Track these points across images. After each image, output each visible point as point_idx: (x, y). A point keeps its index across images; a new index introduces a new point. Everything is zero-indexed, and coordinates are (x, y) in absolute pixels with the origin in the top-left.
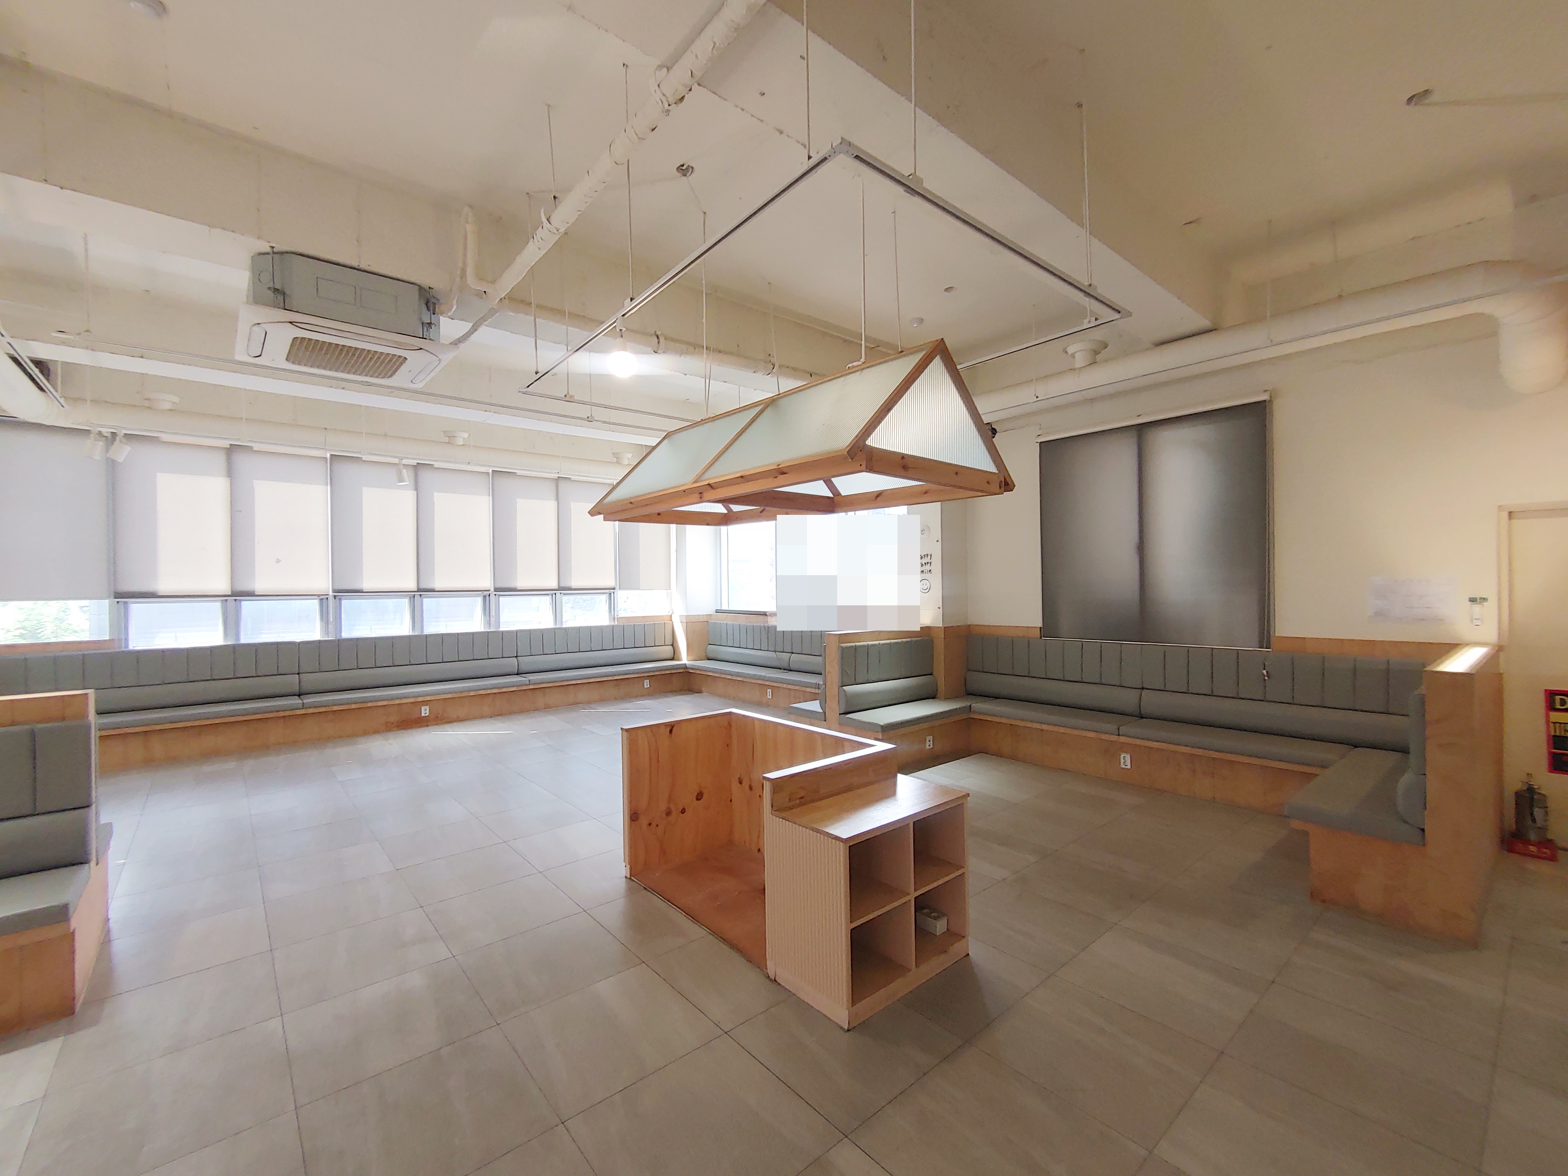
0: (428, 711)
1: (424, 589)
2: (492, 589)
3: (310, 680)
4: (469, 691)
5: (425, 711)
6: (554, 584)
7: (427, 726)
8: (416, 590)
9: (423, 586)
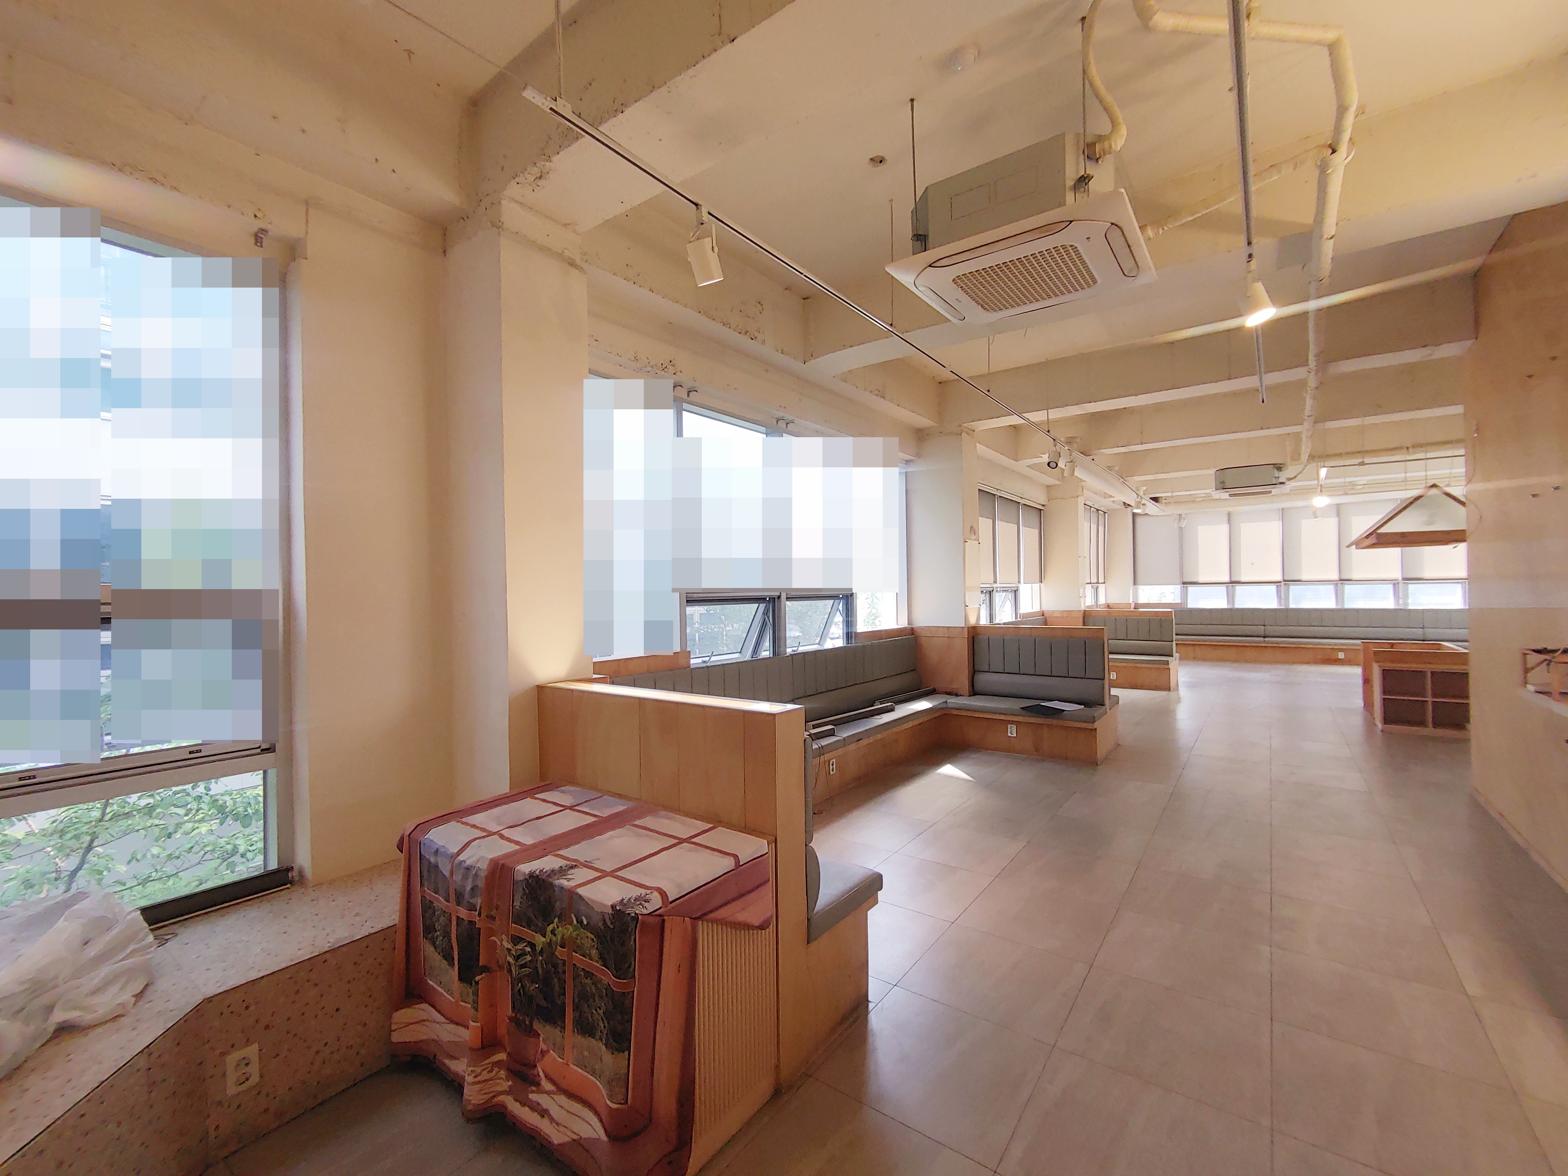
1: (1344, 579)
2: (1400, 578)
3: (1270, 630)
5: (1341, 655)
7: (1343, 665)
8: (1339, 580)
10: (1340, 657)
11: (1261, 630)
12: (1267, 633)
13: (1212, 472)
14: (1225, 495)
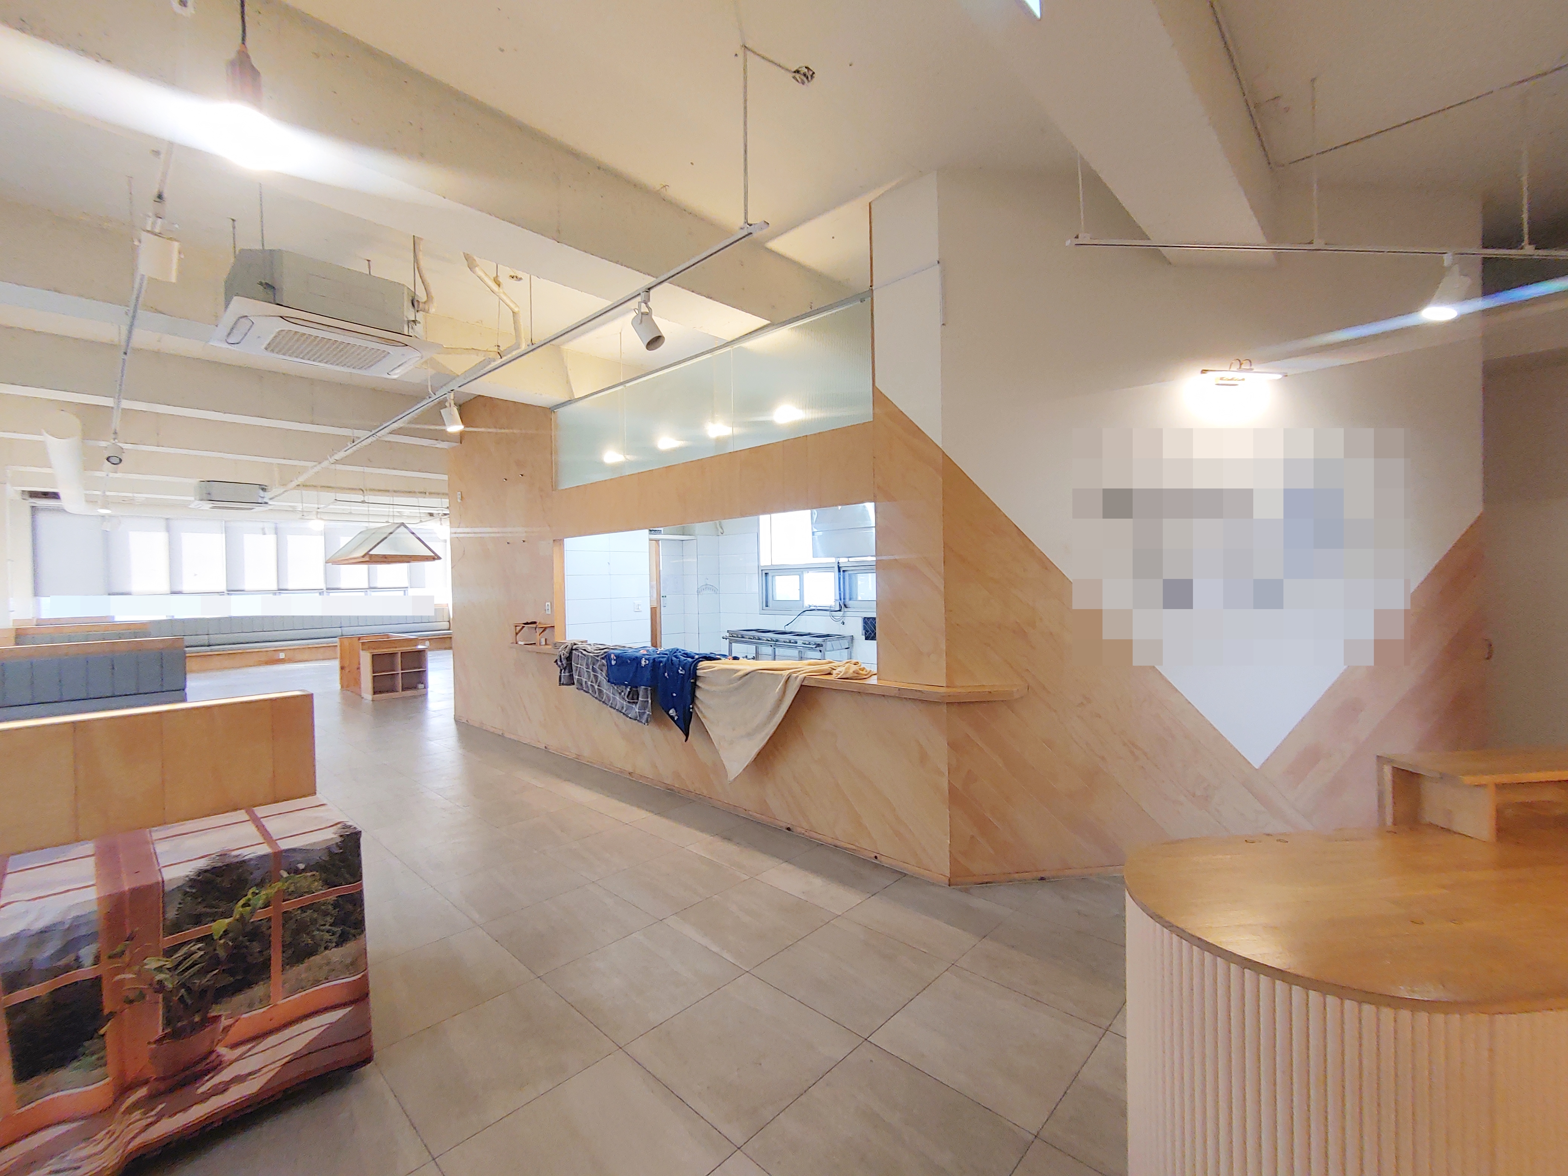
2: (325, 589)
3: (214, 639)
6: (366, 586)
9: (281, 587)
10: (281, 657)
11: (204, 639)
12: (212, 642)
13: (195, 481)
14: (207, 506)
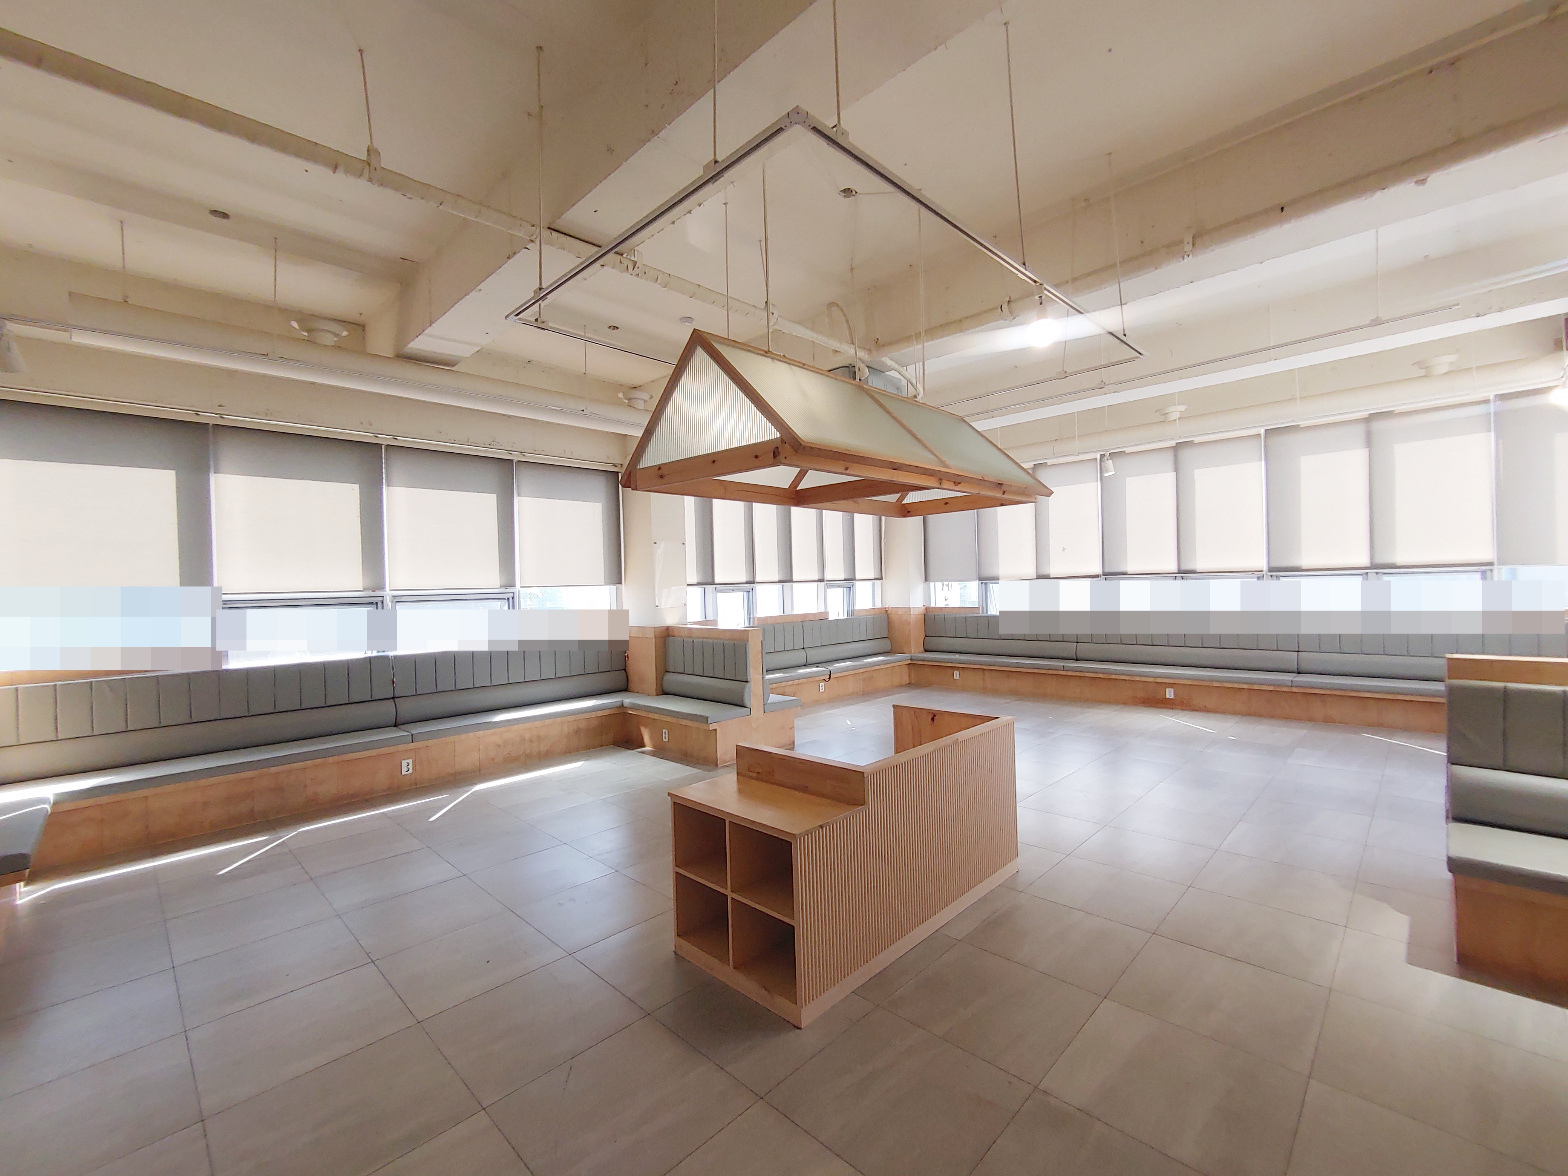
0: (1172, 693)
1: (1184, 571)
4: (1212, 681)
5: (1170, 694)
7: (1173, 709)
8: (1177, 572)
9: (1183, 568)
